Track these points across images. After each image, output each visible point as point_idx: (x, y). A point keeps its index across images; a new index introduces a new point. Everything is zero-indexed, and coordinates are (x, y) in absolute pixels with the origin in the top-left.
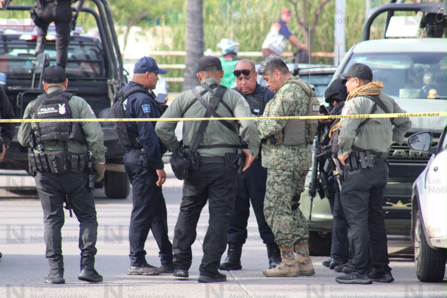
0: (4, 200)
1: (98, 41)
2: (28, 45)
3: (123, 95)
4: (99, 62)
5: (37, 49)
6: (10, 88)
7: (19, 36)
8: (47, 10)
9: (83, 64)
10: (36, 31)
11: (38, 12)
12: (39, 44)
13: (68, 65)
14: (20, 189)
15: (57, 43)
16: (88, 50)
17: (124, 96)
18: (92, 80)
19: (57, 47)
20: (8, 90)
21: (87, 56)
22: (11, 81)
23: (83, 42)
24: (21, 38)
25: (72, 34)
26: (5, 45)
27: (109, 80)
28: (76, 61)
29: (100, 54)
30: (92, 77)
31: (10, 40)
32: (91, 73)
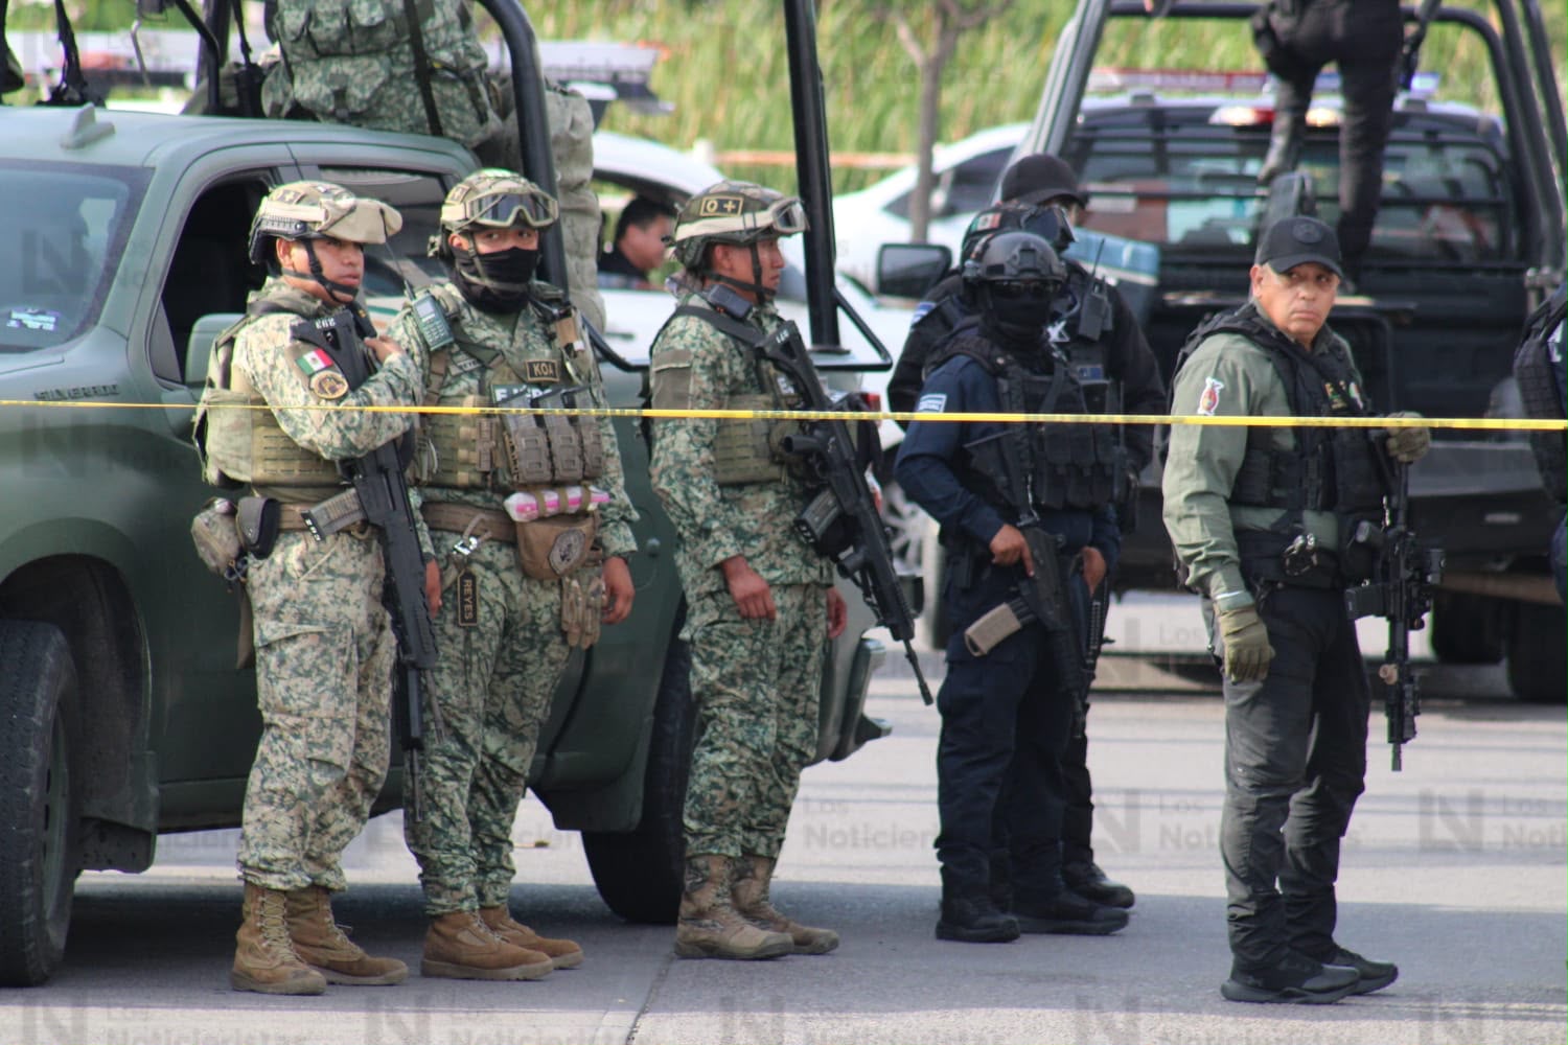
0: (1145, 701)
1: (1494, 127)
2: (1241, 142)
3: (1549, 311)
4: (1496, 208)
5: (1273, 158)
6: (1171, 297)
7: (1212, 110)
8: (1311, 17)
9: (1436, 214)
10: (1270, 95)
11: (1281, 23)
12: (1279, 142)
13: (1385, 214)
14: (1200, 662)
15: (1344, 138)
16: (1457, 165)
17: (1552, 313)
18: (1468, 270)
19: (1344, 152)
20: (1164, 303)
21: (1454, 185)
22: (1173, 272)
23: (1438, 133)
24: (1218, 118)
25: (1399, 103)
26: (1160, 143)
27: (1530, 273)
28: (1414, 201)
29: (1498, 175)
30: (1466, 260)
31: (1176, 127)
32: (1464, 245)
